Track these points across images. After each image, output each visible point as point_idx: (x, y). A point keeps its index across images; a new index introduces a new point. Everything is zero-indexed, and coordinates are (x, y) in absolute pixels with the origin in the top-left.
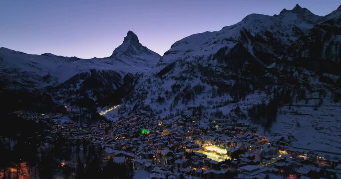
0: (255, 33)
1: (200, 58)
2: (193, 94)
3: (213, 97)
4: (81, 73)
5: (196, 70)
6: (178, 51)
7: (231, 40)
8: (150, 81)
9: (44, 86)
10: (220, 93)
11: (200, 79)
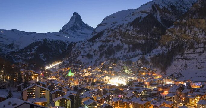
0: (163, 6)
1: (121, 26)
2: (114, 51)
3: (128, 53)
4: (36, 41)
5: (118, 34)
6: (107, 23)
7: (145, 12)
8: (84, 44)
9: (9, 51)
10: (133, 49)
11: (120, 41)
